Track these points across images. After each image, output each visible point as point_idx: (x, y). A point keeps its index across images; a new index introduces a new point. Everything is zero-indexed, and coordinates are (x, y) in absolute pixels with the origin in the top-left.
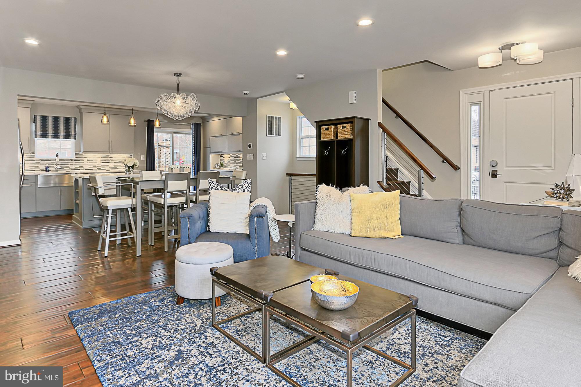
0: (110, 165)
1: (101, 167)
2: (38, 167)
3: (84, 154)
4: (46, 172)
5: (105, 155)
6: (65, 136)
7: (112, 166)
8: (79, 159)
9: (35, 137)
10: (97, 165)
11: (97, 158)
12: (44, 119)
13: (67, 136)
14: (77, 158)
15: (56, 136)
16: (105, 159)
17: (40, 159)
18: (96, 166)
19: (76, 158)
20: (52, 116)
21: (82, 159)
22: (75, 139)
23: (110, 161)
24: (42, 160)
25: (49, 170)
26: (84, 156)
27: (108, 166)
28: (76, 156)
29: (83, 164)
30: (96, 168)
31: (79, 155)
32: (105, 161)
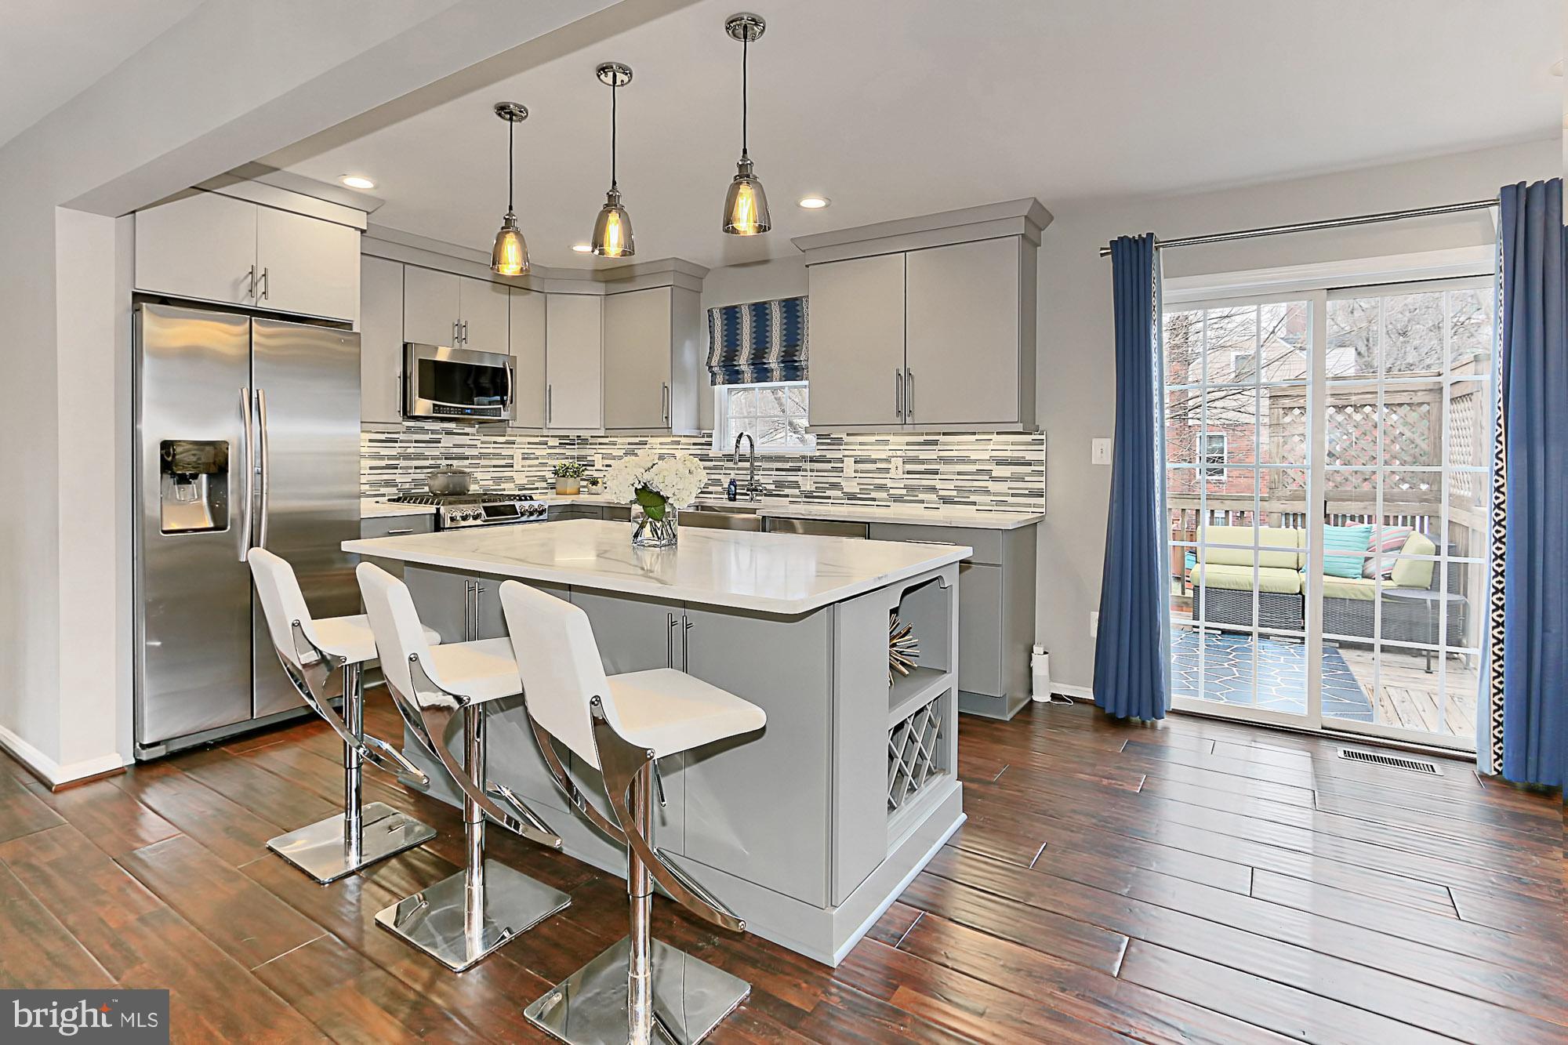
0: (938, 484)
1: (904, 492)
3: (846, 439)
4: (730, 499)
5: (921, 439)
6: (783, 369)
7: (947, 488)
8: (829, 455)
9: (713, 383)
10: (888, 483)
11: (891, 453)
12: (731, 314)
13: (792, 369)
14: (824, 453)
15: (762, 373)
16: (923, 456)
17: (722, 456)
18: (883, 486)
19: (818, 454)
20: (752, 303)
21: (839, 455)
23: (942, 467)
25: (735, 494)
26: (846, 444)
27: (933, 489)
28: (818, 444)
29: (841, 474)
30: (884, 495)
31: (829, 441)
32: (921, 468)
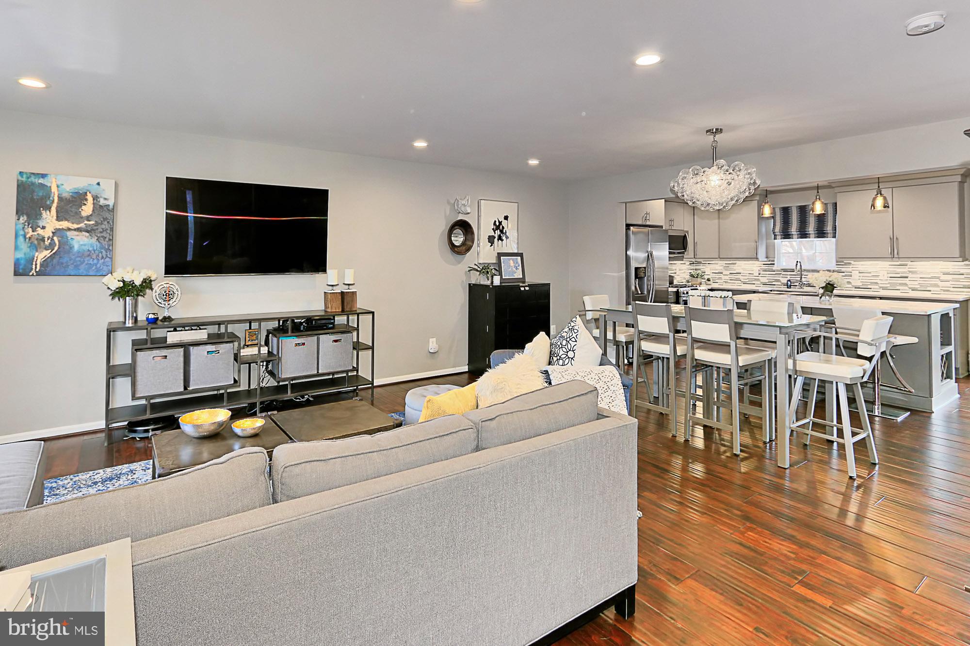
0: (908, 283)
1: (887, 285)
2: (778, 281)
3: (853, 263)
4: (788, 288)
5: (898, 263)
6: (818, 233)
7: (912, 284)
8: (843, 270)
9: (775, 239)
10: (879, 282)
11: (881, 269)
12: (786, 211)
13: (821, 234)
14: (840, 268)
15: (803, 235)
16: (899, 270)
17: (782, 269)
18: (876, 283)
19: (837, 269)
20: (797, 207)
21: (850, 270)
22: (834, 237)
23: (910, 275)
24: (785, 270)
25: (791, 286)
26: (853, 265)
27: (906, 284)
28: (837, 265)
29: (851, 278)
30: (877, 287)
31: (843, 264)
32: (899, 276)
